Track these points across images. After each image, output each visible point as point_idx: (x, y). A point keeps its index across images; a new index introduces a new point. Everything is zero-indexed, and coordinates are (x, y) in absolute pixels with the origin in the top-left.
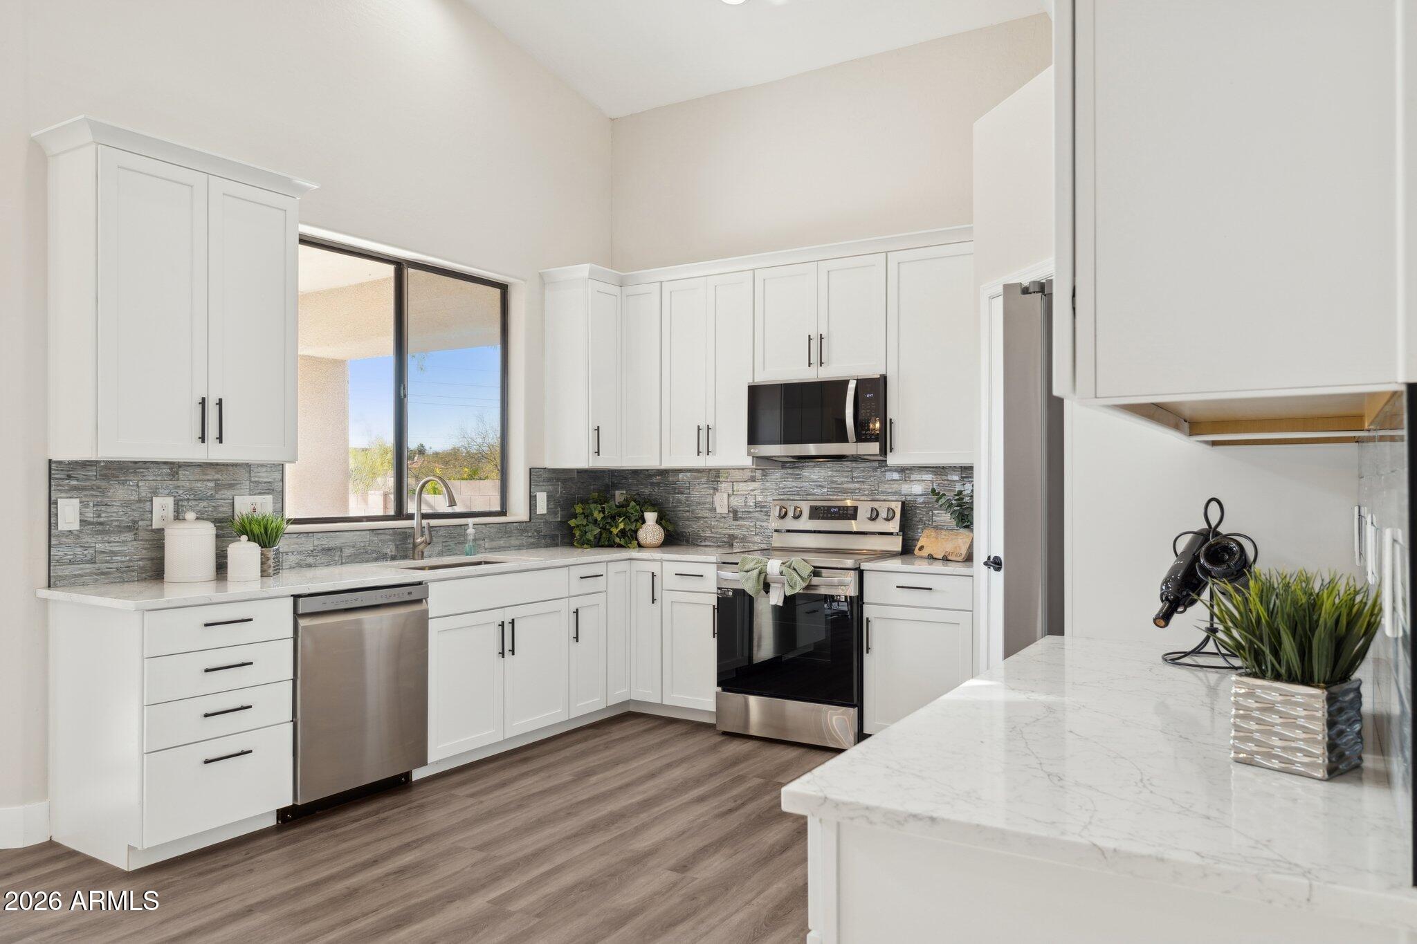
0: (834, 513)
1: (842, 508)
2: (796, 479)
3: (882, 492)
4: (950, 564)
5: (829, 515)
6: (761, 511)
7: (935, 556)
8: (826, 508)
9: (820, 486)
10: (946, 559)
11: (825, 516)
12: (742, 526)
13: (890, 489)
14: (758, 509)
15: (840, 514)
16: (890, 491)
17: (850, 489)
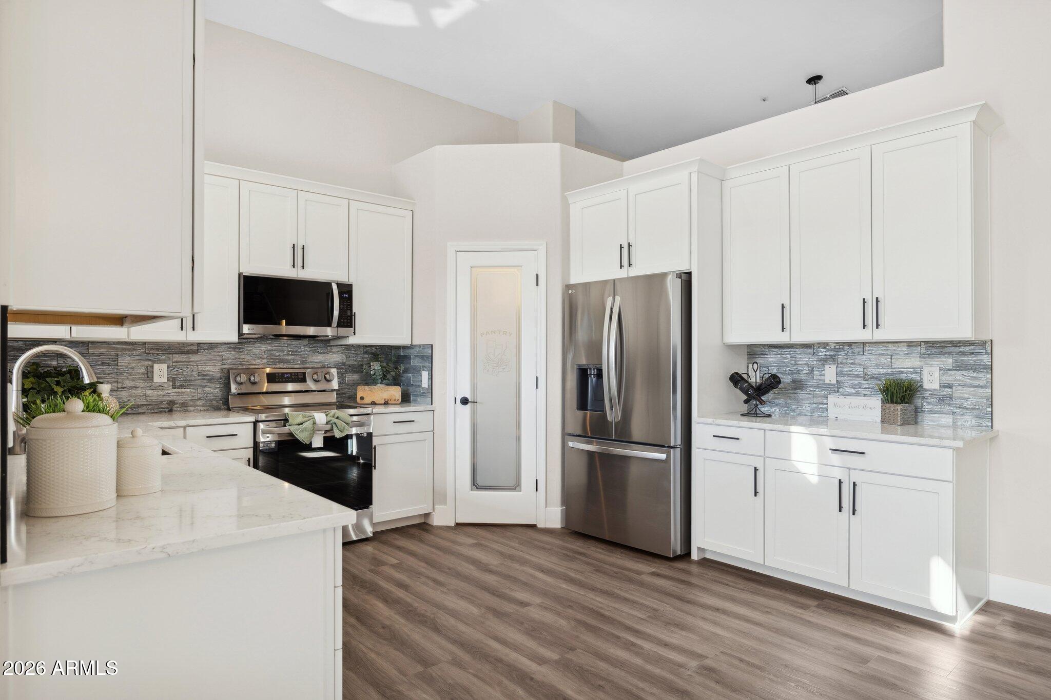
0: (287, 377)
1: (293, 374)
2: (239, 352)
3: (311, 362)
4: (390, 406)
5: (284, 380)
6: (204, 379)
7: (377, 402)
8: (280, 375)
9: (261, 358)
10: (386, 403)
11: (281, 380)
12: (182, 393)
13: (316, 359)
14: (200, 378)
15: (292, 379)
16: (317, 361)
17: (286, 359)
